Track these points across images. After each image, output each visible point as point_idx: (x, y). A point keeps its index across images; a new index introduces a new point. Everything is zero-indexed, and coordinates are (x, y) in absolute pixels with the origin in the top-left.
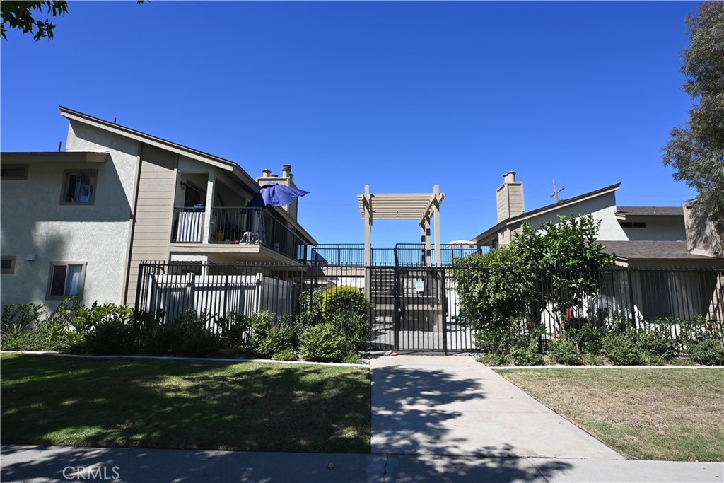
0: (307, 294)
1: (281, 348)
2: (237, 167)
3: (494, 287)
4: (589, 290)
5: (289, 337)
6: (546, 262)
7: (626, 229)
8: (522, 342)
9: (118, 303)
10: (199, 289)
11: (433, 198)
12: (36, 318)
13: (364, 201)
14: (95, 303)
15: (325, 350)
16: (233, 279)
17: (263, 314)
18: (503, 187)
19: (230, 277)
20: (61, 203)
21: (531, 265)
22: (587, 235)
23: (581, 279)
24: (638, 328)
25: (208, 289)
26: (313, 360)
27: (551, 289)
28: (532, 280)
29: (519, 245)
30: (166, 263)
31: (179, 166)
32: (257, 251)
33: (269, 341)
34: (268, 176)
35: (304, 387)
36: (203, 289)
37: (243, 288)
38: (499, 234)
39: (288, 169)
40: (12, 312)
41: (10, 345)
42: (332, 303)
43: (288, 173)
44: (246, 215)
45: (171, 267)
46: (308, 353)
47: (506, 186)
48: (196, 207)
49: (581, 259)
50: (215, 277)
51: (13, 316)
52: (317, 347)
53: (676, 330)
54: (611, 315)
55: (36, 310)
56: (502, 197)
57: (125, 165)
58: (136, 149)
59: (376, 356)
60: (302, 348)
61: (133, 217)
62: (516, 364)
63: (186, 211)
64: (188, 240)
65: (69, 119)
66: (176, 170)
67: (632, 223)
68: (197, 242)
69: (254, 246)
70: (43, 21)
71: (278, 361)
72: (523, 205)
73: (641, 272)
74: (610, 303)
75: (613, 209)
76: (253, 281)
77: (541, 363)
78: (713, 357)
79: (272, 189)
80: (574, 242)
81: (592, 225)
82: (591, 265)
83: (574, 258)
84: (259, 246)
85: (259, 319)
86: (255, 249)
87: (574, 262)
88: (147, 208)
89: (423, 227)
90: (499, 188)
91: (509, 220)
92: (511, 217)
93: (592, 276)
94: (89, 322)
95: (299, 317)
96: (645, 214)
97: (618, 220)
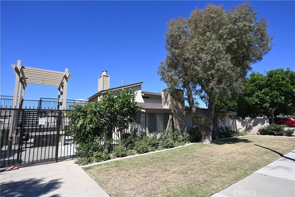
3: (89, 121)
4: (131, 121)
6: (115, 109)
7: (144, 99)
8: (101, 149)
11: (64, 74)
13: (16, 69)
18: (101, 76)
21: (109, 110)
22: (132, 98)
23: (129, 117)
24: (147, 136)
27: (116, 121)
28: (108, 117)
29: (104, 100)
38: (98, 97)
47: (103, 76)
49: (129, 108)
53: (159, 136)
54: (138, 132)
56: (100, 81)
62: (96, 161)
67: (146, 97)
72: (109, 85)
73: (149, 114)
74: (138, 126)
75: (140, 91)
77: (109, 158)
78: (169, 145)
80: (127, 100)
81: (134, 94)
82: (133, 111)
83: (126, 107)
87: (127, 109)
89: (60, 90)
90: (100, 77)
91: (103, 91)
92: (104, 90)
93: (133, 116)
96: (150, 94)
97: (142, 95)
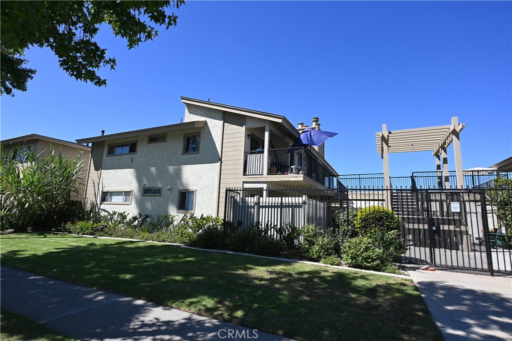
0: (341, 212)
1: (327, 254)
2: (284, 119)
5: (332, 246)
9: (214, 216)
10: (263, 207)
11: (452, 129)
12: (172, 223)
14: (202, 215)
15: (366, 259)
16: (286, 200)
17: (310, 227)
19: (284, 198)
20: (183, 154)
25: (269, 207)
26: (354, 267)
30: (241, 189)
31: (247, 124)
32: (302, 179)
33: (317, 248)
34: (302, 127)
35: (357, 290)
36: (265, 207)
37: (294, 206)
39: (317, 120)
40: (161, 219)
41: (160, 239)
42: (365, 220)
43: (316, 123)
44: (289, 154)
45: (244, 192)
46: (350, 261)
48: (258, 150)
50: (274, 198)
51: (162, 221)
52: (358, 256)
55: (172, 218)
57: (215, 126)
58: (220, 116)
59: (414, 269)
60: (344, 256)
61: (221, 160)
63: (251, 153)
64: (254, 174)
65: (185, 103)
66: (244, 126)
68: (260, 175)
69: (298, 175)
70: (171, 15)
71: (325, 265)
76: (300, 202)
79: (309, 133)
84: (302, 175)
85: (308, 230)
86: (300, 178)
88: (228, 154)
89: (439, 157)
94: (200, 227)
95: (339, 230)
